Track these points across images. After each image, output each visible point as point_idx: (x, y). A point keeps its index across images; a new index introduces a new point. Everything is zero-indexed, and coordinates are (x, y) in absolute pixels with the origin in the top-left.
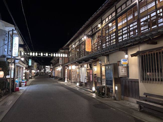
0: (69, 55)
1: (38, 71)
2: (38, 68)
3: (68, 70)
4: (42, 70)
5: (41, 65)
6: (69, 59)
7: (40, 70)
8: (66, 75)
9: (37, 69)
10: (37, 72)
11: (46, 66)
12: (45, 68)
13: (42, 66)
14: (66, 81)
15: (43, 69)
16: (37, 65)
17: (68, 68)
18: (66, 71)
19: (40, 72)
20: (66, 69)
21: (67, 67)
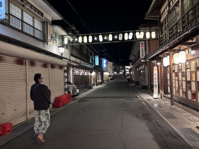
0: (162, 31)
1: (116, 73)
2: (115, 70)
3: (161, 68)
4: (121, 72)
5: (118, 65)
6: (160, 41)
7: (118, 72)
8: (154, 80)
9: (113, 70)
10: (114, 75)
11: (126, 67)
12: (124, 69)
13: (121, 67)
14: (156, 95)
15: (122, 70)
16: (113, 65)
17: (159, 64)
18: (155, 72)
19: (118, 74)
20: (154, 66)
21: (157, 62)
